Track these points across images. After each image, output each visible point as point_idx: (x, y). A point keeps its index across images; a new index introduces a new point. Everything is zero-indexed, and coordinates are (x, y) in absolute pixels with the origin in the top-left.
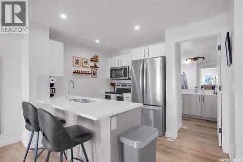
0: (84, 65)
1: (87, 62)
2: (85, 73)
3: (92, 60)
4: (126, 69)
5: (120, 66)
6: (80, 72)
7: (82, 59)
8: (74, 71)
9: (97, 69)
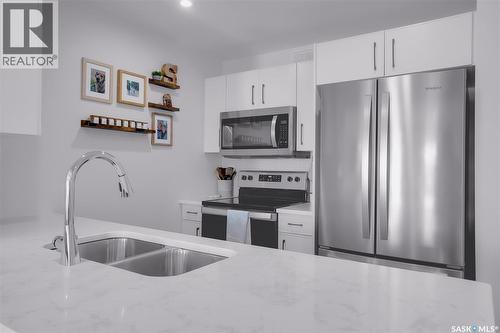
0: (126, 96)
1: (136, 86)
2: (129, 129)
3: (156, 80)
4: (285, 117)
5: (258, 105)
6: (111, 123)
7: (119, 71)
8: (86, 117)
9: (171, 117)
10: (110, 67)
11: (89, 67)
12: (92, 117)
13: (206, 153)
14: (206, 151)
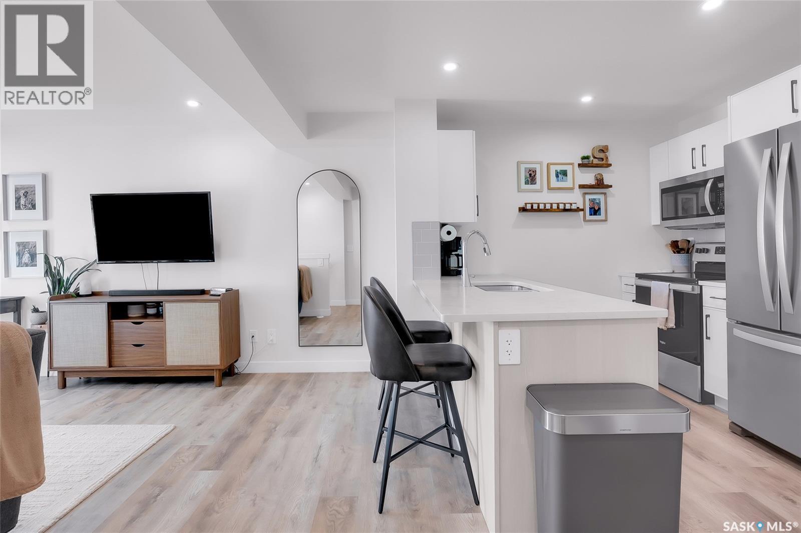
1: (565, 173)
2: (558, 210)
3: (586, 163)
4: (721, 179)
5: (699, 169)
6: (542, 207)
7: (548, 164)
8: (522, 205)
9: (605, 194)
10: (541, 163)
11: (523, 167)
12: (526, 204)
13: (654, 225)
14: (653, 224)
